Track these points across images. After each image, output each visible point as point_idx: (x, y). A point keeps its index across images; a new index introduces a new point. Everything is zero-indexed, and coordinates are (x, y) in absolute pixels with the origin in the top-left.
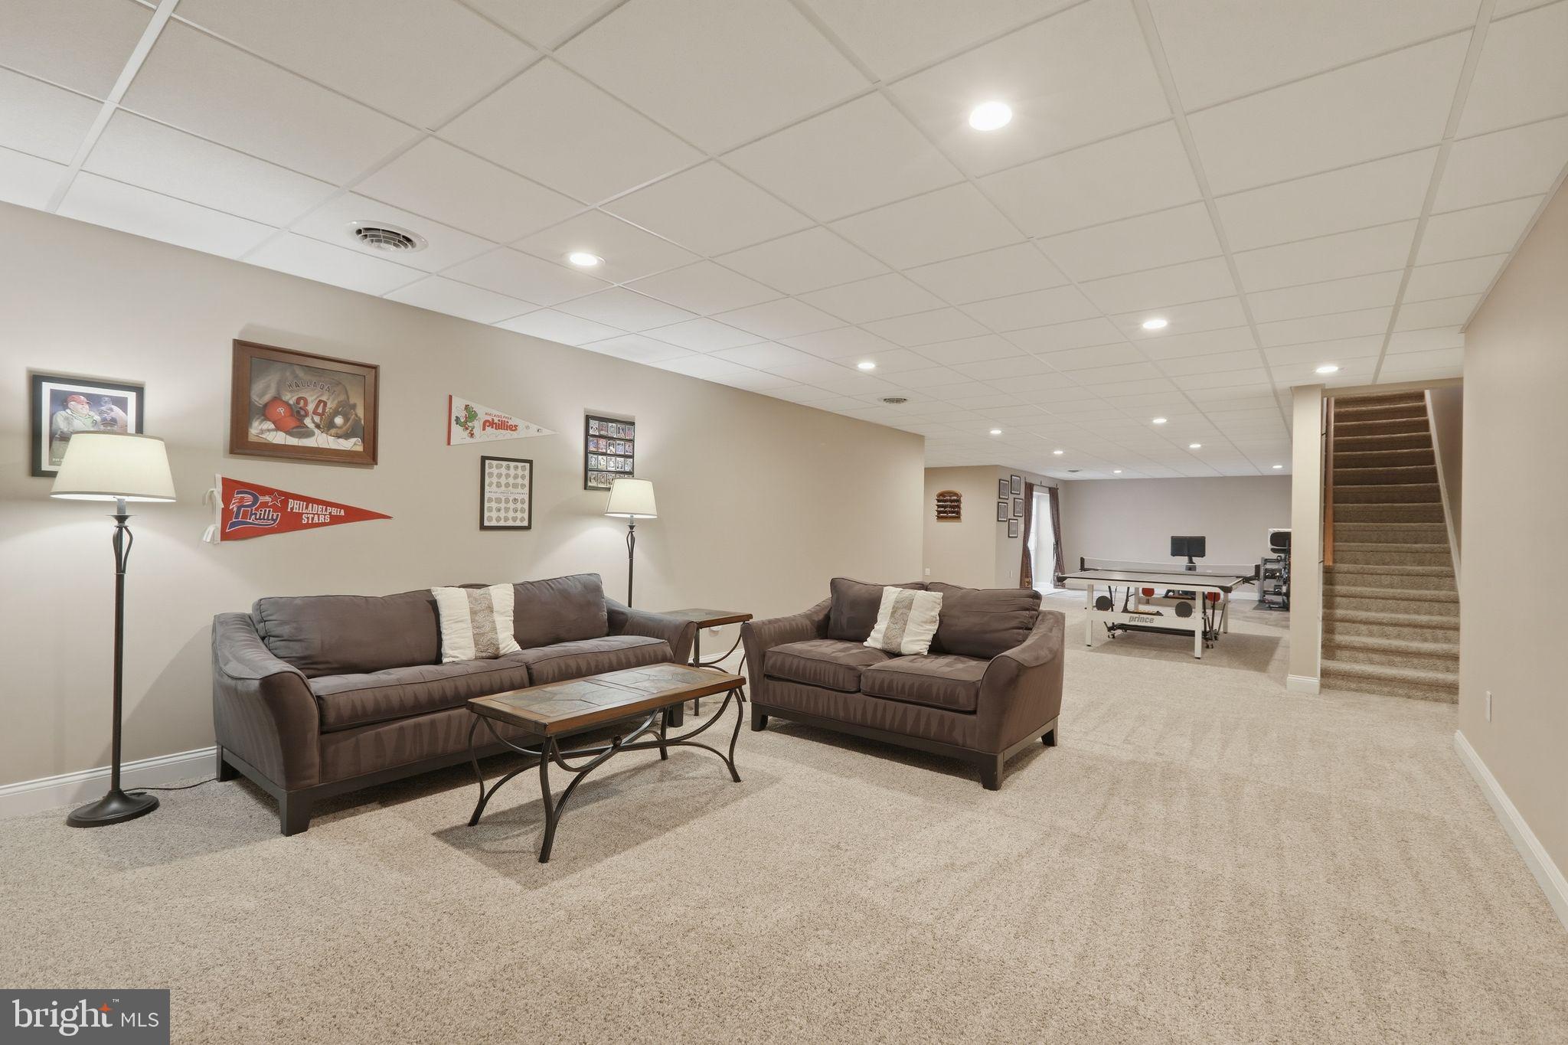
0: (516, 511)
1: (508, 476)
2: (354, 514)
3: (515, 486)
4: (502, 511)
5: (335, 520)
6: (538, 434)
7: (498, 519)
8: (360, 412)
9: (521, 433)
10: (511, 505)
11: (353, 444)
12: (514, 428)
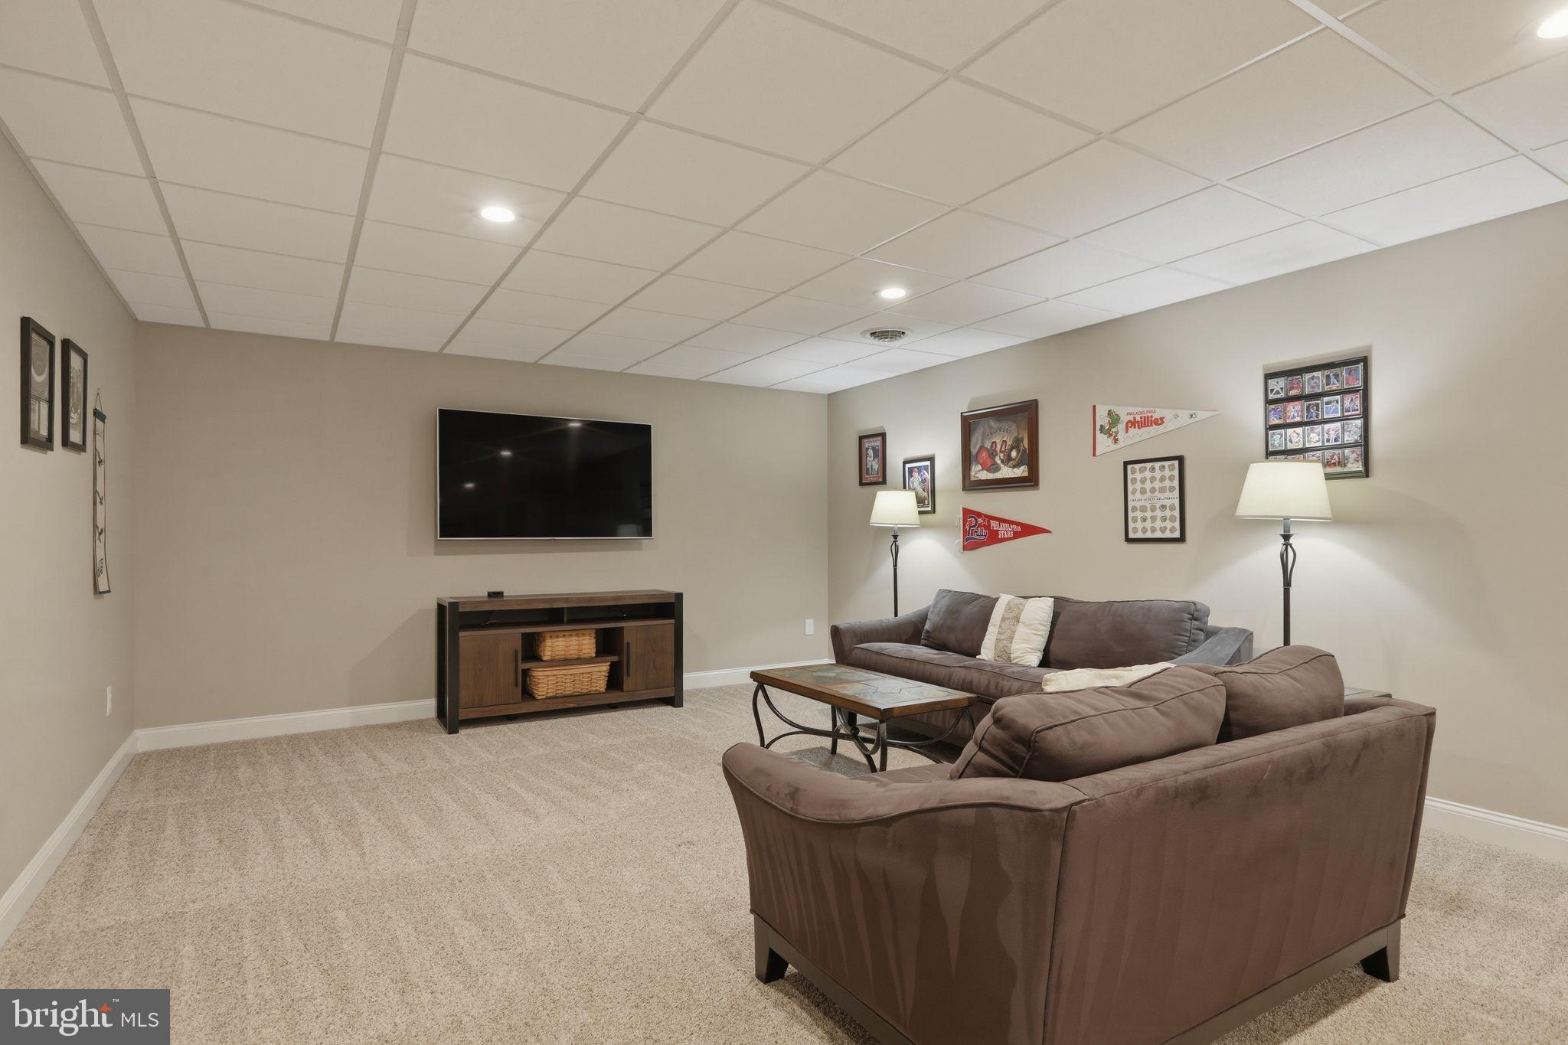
0: (1164, 519)
1: (1153, 479)
2: (1028, 530)
3: (1162, 490)
4: (1149, 521)
5: (1017, 535)
6: (1193, 420)
7: (1144, 530)
8: (1026, 443)
9: (1169, 425)
10: (1158, 513)
11: (1021, 472)
12: (1159, 422)
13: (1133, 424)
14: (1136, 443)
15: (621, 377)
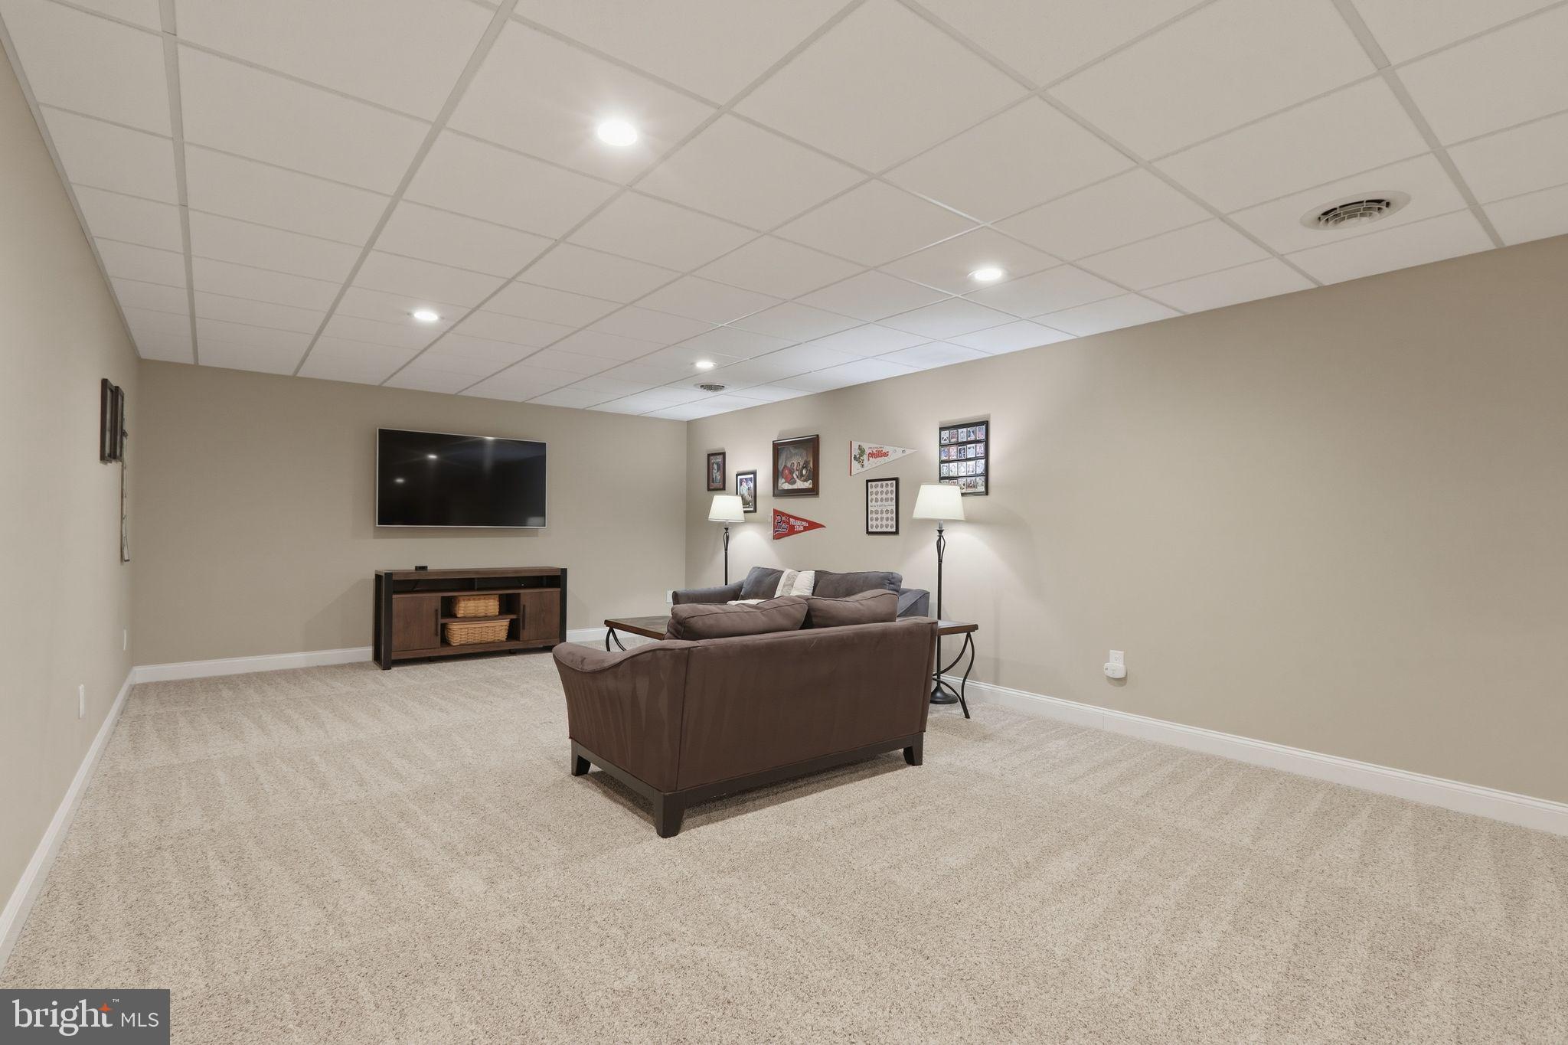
0: (887, 519)
1: (882, 492)
2: (812, 525)
3: (887, 500)
4: (879, 520)
5: (806, 529)
6: (904, 454)
7: (877, 527)
8: (811, 465)
9: (892, 457)
10: (885, 515)
11: (808, 485)
12: (886, 455)
13: (871, 455)
14: (873, 467)
15: (524, 407)
